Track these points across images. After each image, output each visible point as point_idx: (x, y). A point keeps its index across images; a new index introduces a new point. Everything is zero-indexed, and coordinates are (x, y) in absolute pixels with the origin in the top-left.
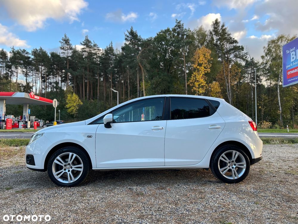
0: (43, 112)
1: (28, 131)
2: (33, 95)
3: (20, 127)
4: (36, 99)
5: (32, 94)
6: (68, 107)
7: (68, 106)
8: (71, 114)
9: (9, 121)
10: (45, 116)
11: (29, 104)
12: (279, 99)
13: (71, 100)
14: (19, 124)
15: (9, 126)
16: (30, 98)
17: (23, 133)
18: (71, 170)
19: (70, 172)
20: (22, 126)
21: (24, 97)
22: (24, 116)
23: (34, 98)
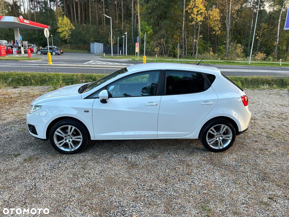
0: (35, 36)
1: (23, 60)
2: (22, 19)
3: (14, 53)
4: (25, 23)
5: (20, 18)
6: (60, 32)
7: (60, 30)
8: (64, 39)
9: (3, 48)
10: (38, 40)
11: (19, 28)
12: (279, 29)
13: (62, 24)
14: (12, 50)
15: (3, 53)
16: (20, 23)
17: (18, 61)
18: (71, 140)
19: (71, 142)
20: (16, 53)
21: (13, 21)
22: (16, 40)
23: (24, 23)
